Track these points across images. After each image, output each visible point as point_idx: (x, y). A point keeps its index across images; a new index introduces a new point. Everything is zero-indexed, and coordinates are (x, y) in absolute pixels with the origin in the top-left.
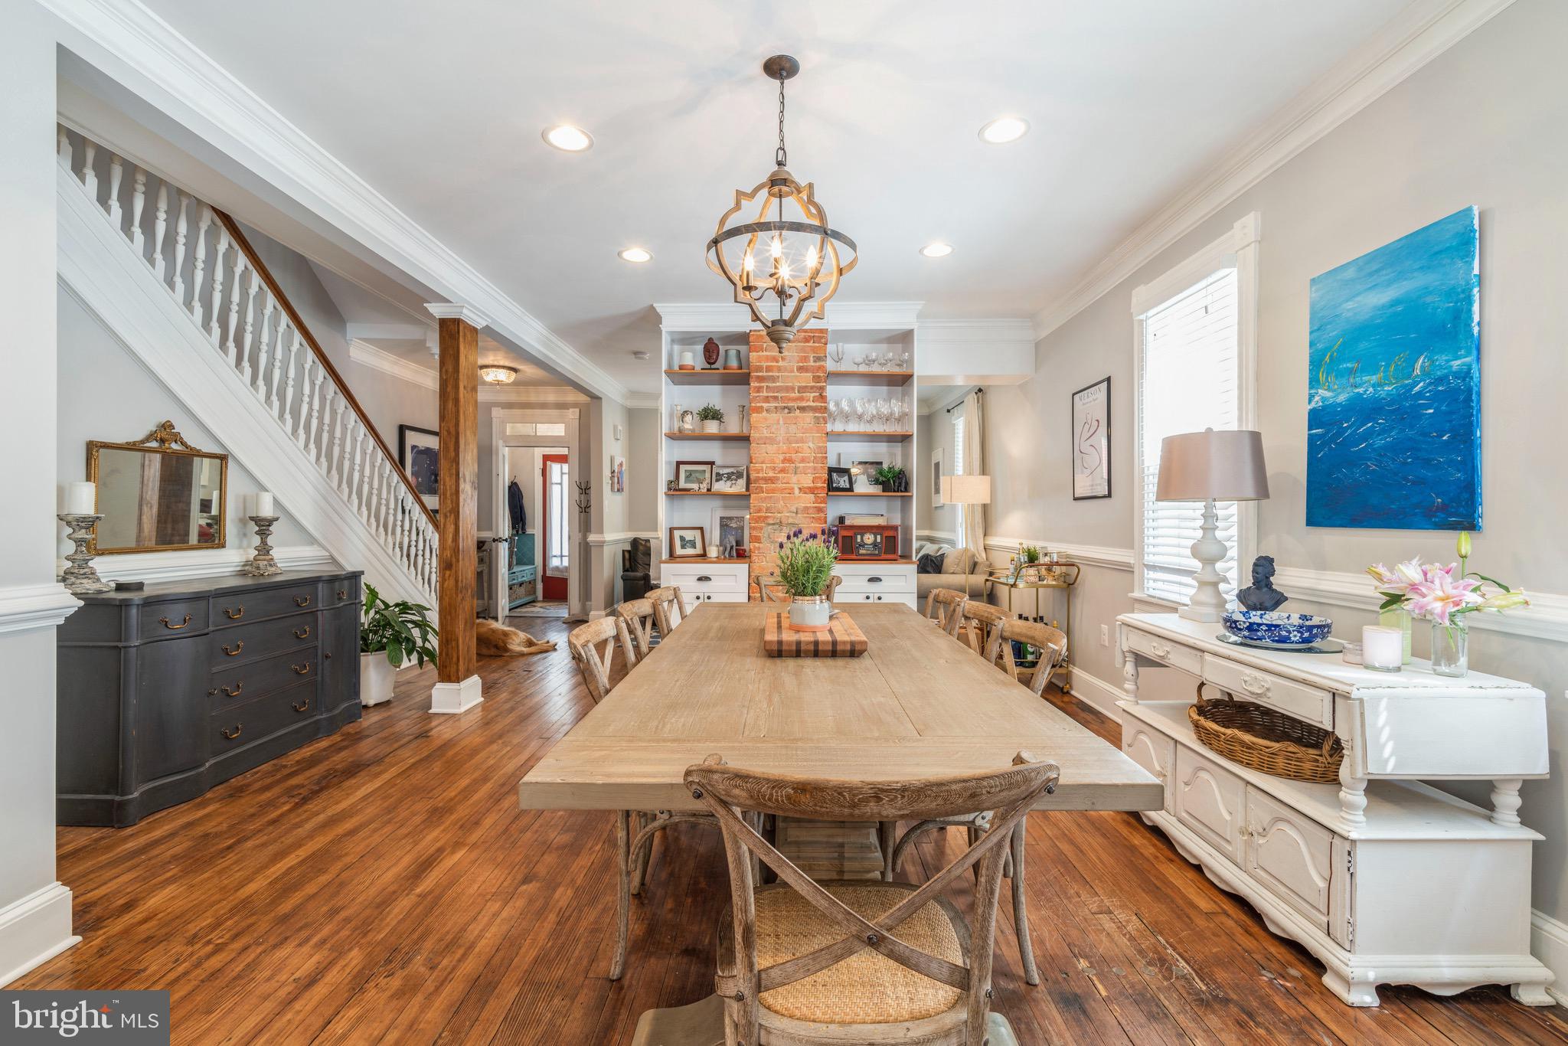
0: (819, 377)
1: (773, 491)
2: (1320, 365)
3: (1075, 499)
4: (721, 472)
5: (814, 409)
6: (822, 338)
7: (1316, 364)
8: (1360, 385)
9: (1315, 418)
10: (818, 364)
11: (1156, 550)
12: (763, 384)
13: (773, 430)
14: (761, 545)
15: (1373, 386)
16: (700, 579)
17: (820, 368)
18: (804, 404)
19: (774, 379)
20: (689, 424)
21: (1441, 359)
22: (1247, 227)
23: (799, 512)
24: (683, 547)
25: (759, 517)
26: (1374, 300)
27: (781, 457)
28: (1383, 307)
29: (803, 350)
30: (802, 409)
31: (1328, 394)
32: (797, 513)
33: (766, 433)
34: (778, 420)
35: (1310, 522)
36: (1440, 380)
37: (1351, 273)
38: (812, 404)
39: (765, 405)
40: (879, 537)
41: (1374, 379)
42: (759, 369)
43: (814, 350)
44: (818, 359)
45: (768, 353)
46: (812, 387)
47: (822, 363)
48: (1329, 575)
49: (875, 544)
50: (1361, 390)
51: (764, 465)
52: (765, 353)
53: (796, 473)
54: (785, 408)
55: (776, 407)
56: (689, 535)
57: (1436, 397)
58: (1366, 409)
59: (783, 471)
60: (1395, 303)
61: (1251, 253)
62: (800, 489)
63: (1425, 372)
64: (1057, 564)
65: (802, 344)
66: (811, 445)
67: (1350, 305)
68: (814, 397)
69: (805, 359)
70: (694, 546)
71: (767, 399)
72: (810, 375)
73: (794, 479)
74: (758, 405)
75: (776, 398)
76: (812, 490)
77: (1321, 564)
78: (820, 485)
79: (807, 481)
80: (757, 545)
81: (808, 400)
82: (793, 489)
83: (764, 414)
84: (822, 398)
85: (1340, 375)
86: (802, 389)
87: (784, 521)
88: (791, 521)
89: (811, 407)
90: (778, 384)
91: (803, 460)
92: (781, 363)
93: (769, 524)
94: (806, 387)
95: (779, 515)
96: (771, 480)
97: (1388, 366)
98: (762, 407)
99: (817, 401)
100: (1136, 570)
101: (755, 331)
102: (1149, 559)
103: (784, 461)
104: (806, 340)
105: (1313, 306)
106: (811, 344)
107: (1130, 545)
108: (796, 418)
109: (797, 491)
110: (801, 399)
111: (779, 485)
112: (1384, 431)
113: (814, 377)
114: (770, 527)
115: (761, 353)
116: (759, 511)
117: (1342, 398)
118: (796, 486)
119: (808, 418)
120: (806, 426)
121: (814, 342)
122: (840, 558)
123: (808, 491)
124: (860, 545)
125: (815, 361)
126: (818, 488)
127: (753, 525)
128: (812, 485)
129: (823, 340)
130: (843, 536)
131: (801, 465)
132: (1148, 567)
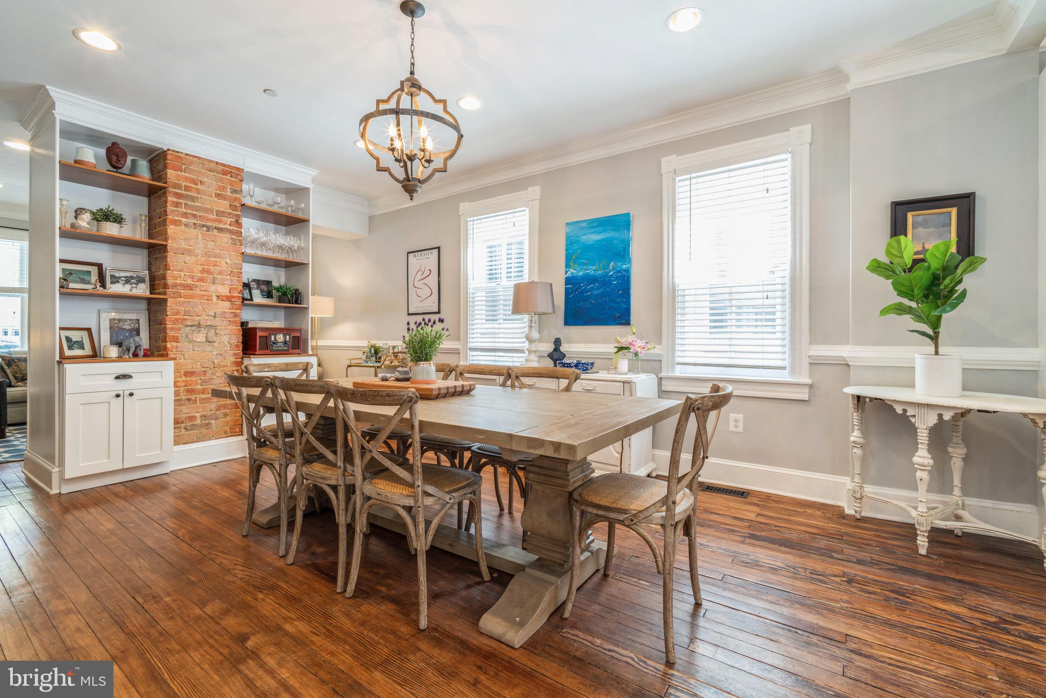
0: (236, 206)
1: (191, 297)
2: (570, 260)
3: (409, 314)
4: (117, 275)
5: (231, 232)
6: (239, 175)
7: (568, 258)
8: (588, 270)
9: (568, 281)
10: (234, 195)
11: (473, 340)
12: (181, 201)
13: (190, 244)
14: (179, 344)
15: (594, 270)
16: (117, 378)
17: (236, 199)
18: (221, 226)
19: (193, 199)
20: (84, 222)
21: (619, 264)
22: (535, 191)
23: (217, 315)
24: (70, 348)
25: (177, 320)
26: (594, 237)
27: (200, 268)
28: (598, 241)
29: (221, 180)
30: (220, 230)
31: (574, 271)
32: (215, 317)
33: (183, 245)
34: (197, 235)
35: (567, 323)
36: (619, 272)
37: (584, 225)
38: (229, 227)
39: (184, 220)
40: (288, 337)
41: (594, 268)
42: (178, 186)
43: (231, 183)
44: (234, 191)
45: (187, 175)
46: (229, 214)
47: (239, 196)
48: (573, 345)
49: (285, 343)
50: (589, 272)
51: (182, 274)
52: (183, 174)
53: (214, 283)
54: (204, 226)
55: (195, 224)
56: (75, 336)
57: (617, 278)
58: (592, 280)
59: (201, 280)
60: (603, 240)
61: (536, 204)
62: (218, 297)
63: (614, 268)
64: (401, 352)
65: (221, 175)
66: (229, 262)
67: (584, 237)
68: (230, 222)
69: (223, 188)
70: (82, 347)
71: (185, 215)
72: (227, 203)
73: (213, 288)
74: (176, 218)
75: (194, 216)
76: (229, 299)
77: (570, 341)
78: (236, 294)
79: (224, 290)
80: (175, 344)
81: (226, 224)
82: (211, 296)
83: (183, 227)
84: (238, 224)
85: (580, 264)
86: (219, 213)
87: (203, 323)
88: (209, 323)
89: (229, 229)
90: (196, 204)
91: (220, 273)
92: (199, 187)
93: (187, 326)
94: (224, 212)
95: (198, 318)
96: (190, 287)
97: (599, 264)
98: (180, 221)
99: (233, 226)
100: (462, 352)
101: (173, 151)
102: (471, 345)
103: (203, 271)
104: (225, 173)
105: (567, 234)
106: (228, 177)
107: (458, 339)
108: (215, 236)
109: (215, 298)
110: (220, 221)
111: (198, 292)
112: (598, 288)
113: (231, 205)
114: (188, 328)
115: (179, 173)
116: (177, 314)
117: (580, 274)
118: (214, 294)
119: (226, 238)
120: (223, 244)
121: (231, 177)
122: (257, 353)
123: (225, 299)
124: (274, 343)
125: (231, 192)
126: (234, 297)
127: (170, 326)
128: (228, 294)
129: (240, 177)
130: (260, 336)
131: (218, 276)
132: (471, 349)
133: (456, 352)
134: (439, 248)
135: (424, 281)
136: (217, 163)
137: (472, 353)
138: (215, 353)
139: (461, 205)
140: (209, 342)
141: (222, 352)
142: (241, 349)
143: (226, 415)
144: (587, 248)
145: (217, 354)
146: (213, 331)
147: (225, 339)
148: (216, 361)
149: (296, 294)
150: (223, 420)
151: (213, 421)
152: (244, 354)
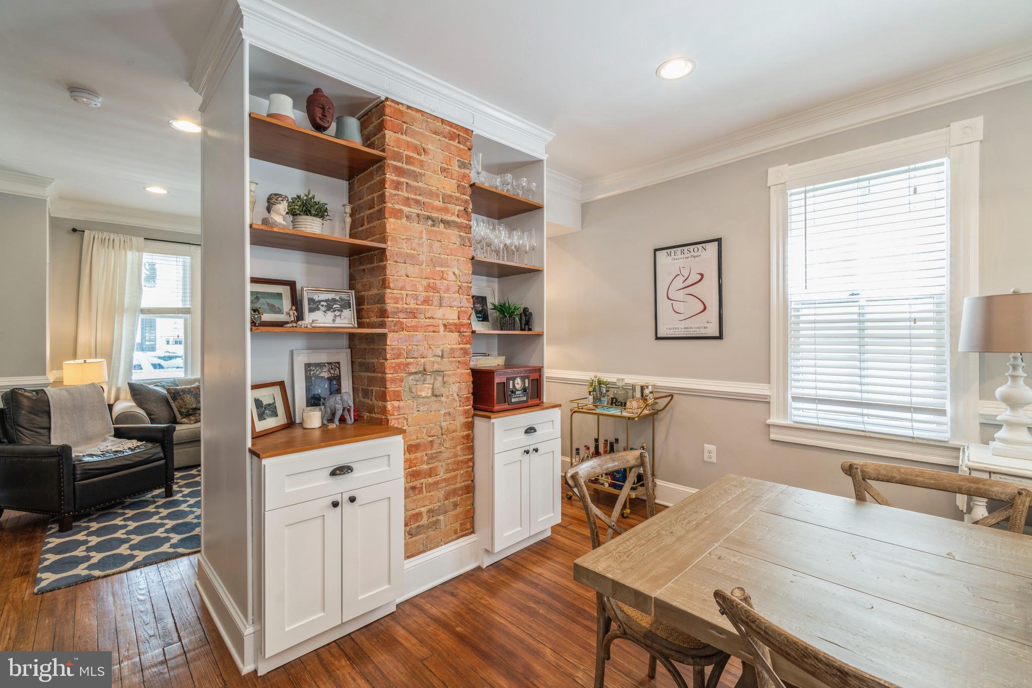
0: (464, 187)
1: (415, 328)
3: (657, 338)
4: (316, 298)
5: (459, 226)
6: (467, 140)
10: (463, 171)
12: (402, 180)
13: (414, 245)
14: (402, 404)
16: (333, 474)
18: (448, 217)
19: (416, 176)
20: (280, 217)
22: (969, 128)
23: (445, 355)
24: (261, 417)
25: (399, 365)
27: (425, 282)
29: (448, 147)
30: (446, 223)
32: (442, 357)
33: (405, 248)
34: (422, 232)
38: (456, 219)
39: (406, 209)
42: (397, 157)
43: (459, 152)
44: (463, 165)
45: (409, 139)
46: (458, 199)
47: (468, 171)
49: (524, 390)
51: (404, 292)
52: (404, 137)
53: (441, 306)
54: (429, 218)
55: (418, 215)
56: (267, 396)
59: (426, 301)
62: (445, 325)
65: (447, 140)
66: (457, 272)
68: (459, 211)
69: (450, 160)
70: (275, 414)
71: (407, 201)
72: (455, 182)
73: (439, 313)
74: (397, 206)
75: (417, 202)
76: (457, 328)
78: (465, 321)
79: (452, 316)
80: (396, 404)
81: (453, 214)
82: (438, 325)
83: (404, 220)
86: (447, 199)
87: (428, 368)
88: (436, 367)
89: (456, 222)
90: (420, 184)
91: (447, 290)
92: (423, 158)
93: (411, 374)
94: (451, 196)
95: (423, 360)
96: (413, 314)
98: (401, 211)
99: (462, 217)
100: (775, 401)
101: (393, 101)
102: (795, 391)
103: (429, 288)
104: (452, 137)
106: (455, 143)
108: (442, 233)
109: (442, 328)
110: (446, 210)
111: (424, 321)
113: (459, 186)
114: (411, 377)
115: (399, 136)
116: (399, 356)
118: (441, 322)
119: (453, 235)
120: (451, 246)
121: (459, 143)
122: (497, 408)
123: (453, 328)
124: (512, 392)
125: (459, 167)
126: (463, 325)
127: (390, 376)
128: (456, 321)
129: (468, 144)
130: (497, 383)
131: (446, 295)
132: (795, 399)
133: (765, 402)
134: (719, 240)
135: (689, 290)
136: (443, 121)
137: (796, 405)
138: (442, 412)
139: (773, 169)
140: (436, 396)
141: (451, 410)
142: (472, 402)
143: (455, 505)
145: (445, 414)
146: (440, 379)
147: (454, 388)
148: (444, 424)
149: (526, 315)
150: (453, 513)
151: (441, 517)
152: (475, 408)
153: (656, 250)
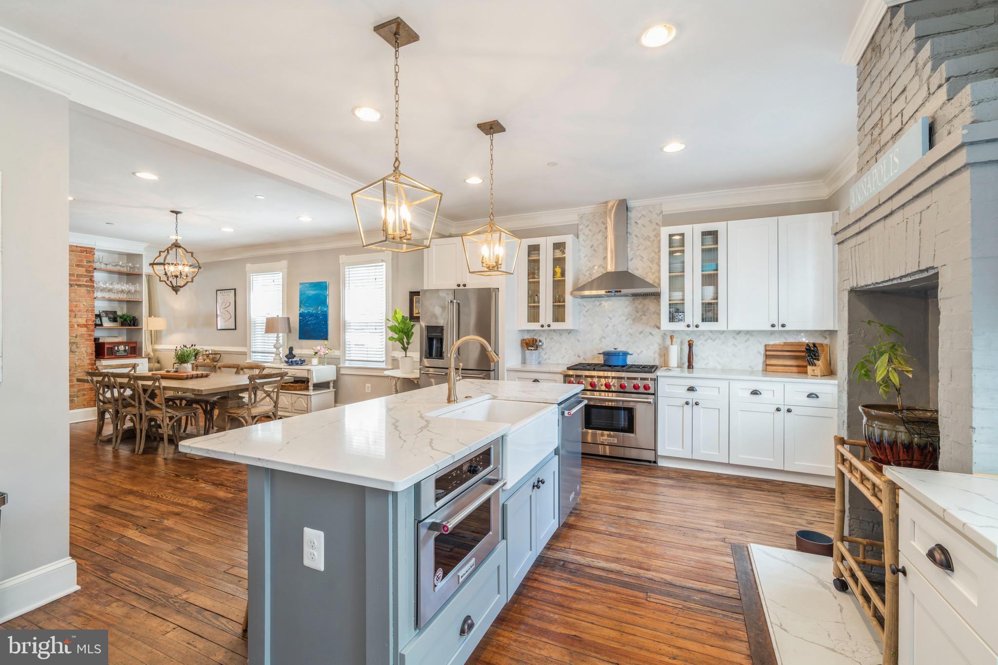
0: (90, 271)
2: (302, 304)
3: (218, 330)
5: (88, 286)
6: (92, 252)
7: (301, 302)
9: (301, 315)
10: (89, 264)
11: (255, 347)
17: (90, 266)
18: (80, 283)
21: (323, 308)
22: (284, 263)
23: (78, 336)
26: (312, 292)
28: (313, 294)
29: (79, 256)
30: (79, 286)
31: (303, 310)
32: (76, 337)
35: (300, 338)
36: (323, 312)
37: (307, 285)
38: (85, 283)
40: (127, 347)
41: (312, 309)
43: (86, 257)
44: (89, 261)
46: (85, 275)
47: (92, 264)
48: (303, 350)
49: (125, 351)
50: (310, 311)
53: (75, 317)
57: (322, 315)
58: (311, 315)
60: (315, 294)
61: (286, 270)
62: (78, 325)
63: (319, 310)
64: (211, 354)
65: (79, 253)
66: (85, 304)
67: (307, 292)
68: (87, 280)
69: (81, 261)
72: (84, 269)
73: (75, 320)
76: (86, 326)
77: (301, 348)
78: (90, 323)
79: (82, 321)
81: (83, 281)
82: (74, 325)
84: (92, 281)
85: (306, 306)
86: (79, 276)
89: (85, 285)
91: (80, 311)
94: (82, 275)
97: (314, 307)
99: (88, 282)
100: (248, 353)
102: (253, 350)
104: (82, 252)
105: (300, 289)
106: (85, 254)
107: (246, 346)
108: (76, 290)
109: (76, 326)
110: (79, 280)
112: (314, 320)
113: (86, 270)
117: (306, 311)
118: (75, 324)
119: (83, 290)
120: (82, 294)
121: (86, 253)
122: (106, 357)
123: (83, 326)
124: (117, 351)
125: (87, 263)
126: (89, 325)
128: (86, 323)
129: (92, 253)
130: (107, 348)
131: (79, 313)
132: (253, 352)
133: (245, 354)
134: (235, 289)
135: (226, 309)
136: (76, 246)
137: (254, 354)
138: (76, 358)
139: (247, 265)
140: (73, 352)
141: (81, 358)
142: (94, 355)
143: (84, 395)
144: (309, 298)
145: (78, 359)
146: (75, 346)
147: (83, 350)
148: (77, 363)
149: (133, 320)
150: (82, 397)
151: (75, 399)
152: (96, 358)
153: (217, 291)
